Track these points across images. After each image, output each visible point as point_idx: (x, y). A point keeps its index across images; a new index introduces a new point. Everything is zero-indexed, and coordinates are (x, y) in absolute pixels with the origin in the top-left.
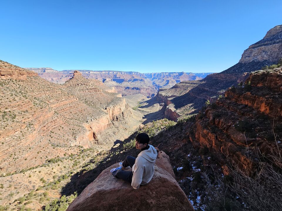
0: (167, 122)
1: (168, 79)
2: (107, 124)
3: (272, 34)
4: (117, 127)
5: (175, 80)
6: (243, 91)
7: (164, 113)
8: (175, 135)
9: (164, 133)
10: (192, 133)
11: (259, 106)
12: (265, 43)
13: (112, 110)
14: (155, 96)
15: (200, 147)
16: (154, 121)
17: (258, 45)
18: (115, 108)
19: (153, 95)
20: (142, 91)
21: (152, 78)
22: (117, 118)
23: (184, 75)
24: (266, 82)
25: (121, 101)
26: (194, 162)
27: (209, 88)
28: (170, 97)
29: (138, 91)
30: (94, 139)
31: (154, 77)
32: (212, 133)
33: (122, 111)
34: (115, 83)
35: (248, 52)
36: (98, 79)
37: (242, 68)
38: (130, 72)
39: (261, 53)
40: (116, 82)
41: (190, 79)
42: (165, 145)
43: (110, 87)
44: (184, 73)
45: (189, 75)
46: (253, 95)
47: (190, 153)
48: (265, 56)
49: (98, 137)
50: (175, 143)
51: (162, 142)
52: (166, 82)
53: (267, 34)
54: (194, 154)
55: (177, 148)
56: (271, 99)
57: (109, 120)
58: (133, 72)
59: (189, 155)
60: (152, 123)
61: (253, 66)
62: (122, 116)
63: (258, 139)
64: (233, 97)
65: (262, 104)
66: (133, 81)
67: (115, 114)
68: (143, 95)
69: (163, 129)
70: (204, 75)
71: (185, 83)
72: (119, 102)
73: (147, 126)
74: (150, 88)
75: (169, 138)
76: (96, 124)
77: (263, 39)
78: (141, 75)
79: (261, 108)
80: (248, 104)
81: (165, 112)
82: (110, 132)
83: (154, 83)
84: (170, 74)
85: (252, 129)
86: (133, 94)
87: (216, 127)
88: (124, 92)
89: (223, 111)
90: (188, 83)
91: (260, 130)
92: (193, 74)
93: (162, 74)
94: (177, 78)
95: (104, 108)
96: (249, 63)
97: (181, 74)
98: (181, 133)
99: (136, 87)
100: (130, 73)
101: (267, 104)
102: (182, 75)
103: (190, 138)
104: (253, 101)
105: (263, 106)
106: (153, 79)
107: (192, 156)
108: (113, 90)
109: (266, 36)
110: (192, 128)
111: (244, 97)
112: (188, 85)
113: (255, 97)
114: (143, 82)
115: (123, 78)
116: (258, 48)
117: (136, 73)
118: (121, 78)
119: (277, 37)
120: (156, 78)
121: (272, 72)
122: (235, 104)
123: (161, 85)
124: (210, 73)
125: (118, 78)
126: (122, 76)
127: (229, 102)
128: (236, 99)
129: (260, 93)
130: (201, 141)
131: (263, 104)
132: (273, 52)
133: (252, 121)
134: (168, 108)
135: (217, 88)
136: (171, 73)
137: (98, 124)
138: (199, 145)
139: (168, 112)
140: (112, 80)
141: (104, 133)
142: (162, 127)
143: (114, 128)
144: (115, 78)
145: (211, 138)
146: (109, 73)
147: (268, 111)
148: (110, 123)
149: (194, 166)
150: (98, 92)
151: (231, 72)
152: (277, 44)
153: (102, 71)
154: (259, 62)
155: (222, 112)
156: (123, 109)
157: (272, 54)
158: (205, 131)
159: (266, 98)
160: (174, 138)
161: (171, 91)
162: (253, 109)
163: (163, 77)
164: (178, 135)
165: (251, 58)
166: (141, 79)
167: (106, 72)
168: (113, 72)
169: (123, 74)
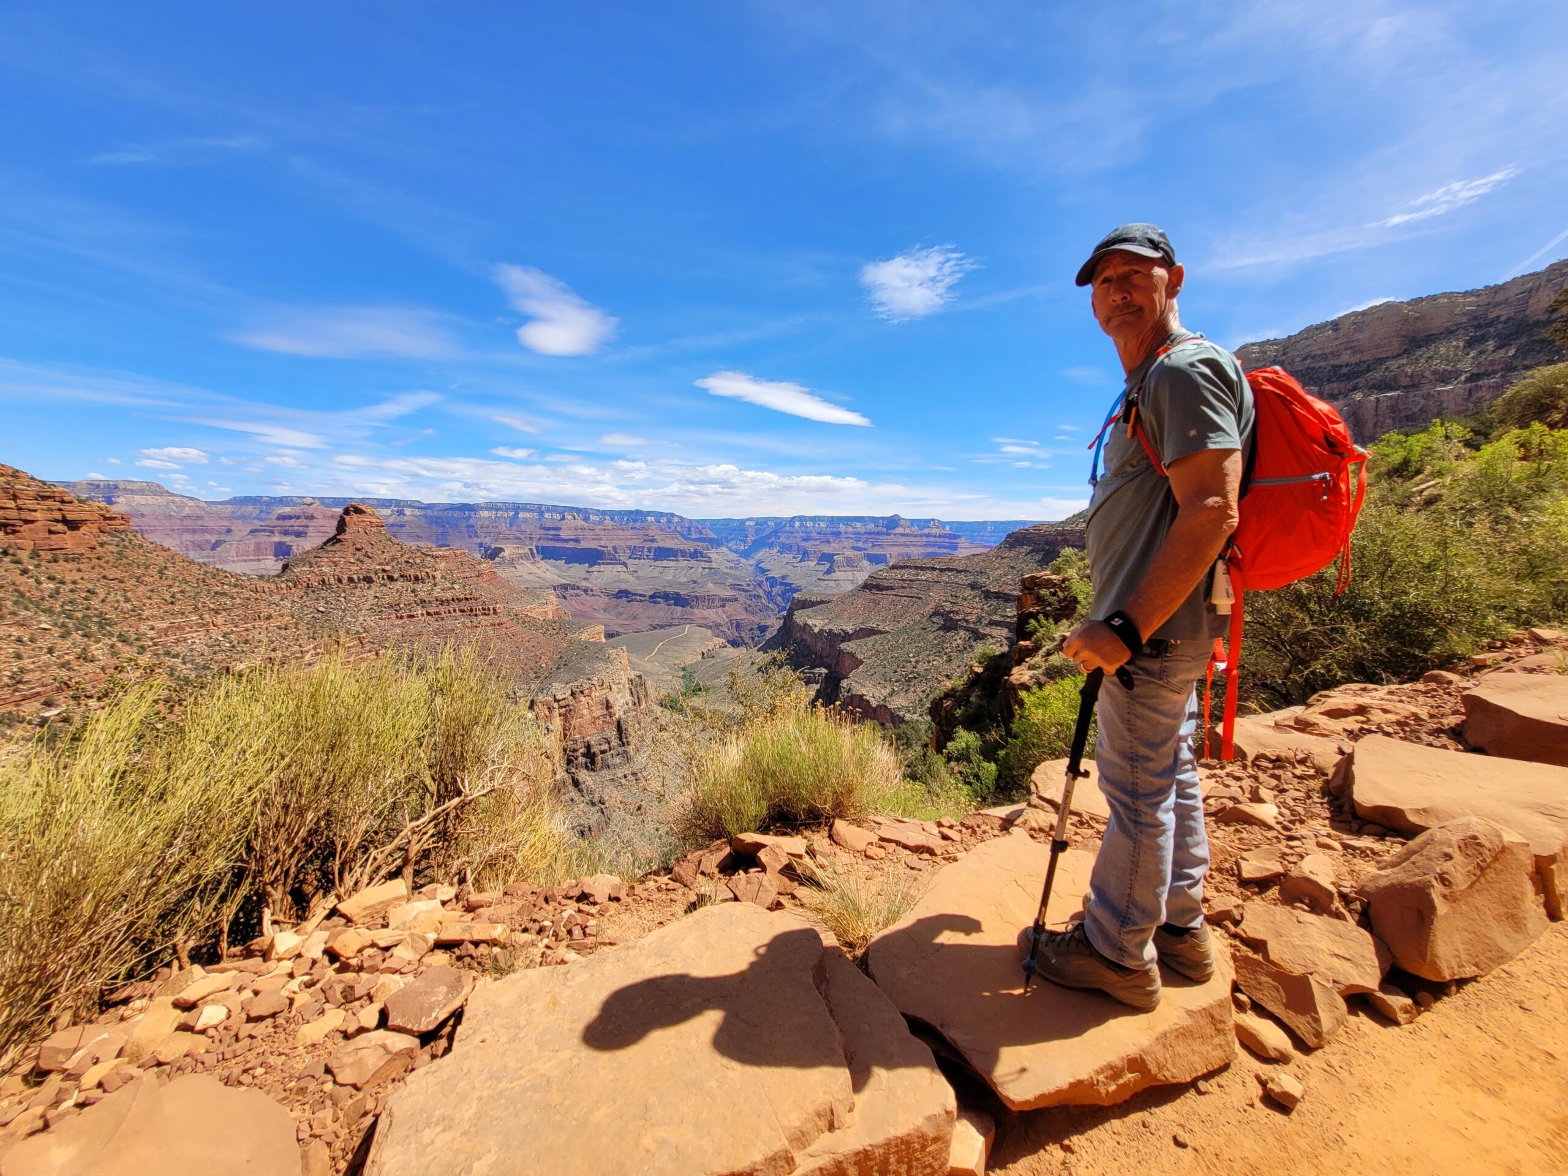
1: (826, 551)
4: (596, 800)
5: (860, 555)
13: (563, 710)
18: (583, 699)
19: (762, 629)
20: (700, 610)
21: (750, 544)
22: (590, 755)
25: (610, 662)
28: (851, 637)
29: (679, 610)
31: (757, 538)
33: (617, 712)
34: (550, 571)
41: (932, 550)
43: (535, 592)
44: (903, 523)
45: (926, 531)
52: (818, 563)
58: (649, 513)
62: (615, 742)
66: (651, 560)
67: (576, 735)
68: (709, 632)
71: (916, 568)
74: (741, 597)
78: (689, 529)
83: (759, 570)
84: (836, 526)
86: (654, 628)
90: (928, 569)
93: (797, 524)
94: (872, 546)
97: (889, 524)
99: (668, 590)
100: (635, 520)
102: (893, 532)
106: (752, 549)
108: (550, 607)
112: (929, 575)
114: (703, 564)
115: (593, 545)
117: (664, 520)
120: (770, 546)
125: (570, 545)
126: (589, 535)
136: (840, 519)
140: (533, 554)
143: (581, 807)
144: (551, 544)
148: (558, 777)
150: (481, 617)
153: (473, 508)
156: (621, 701)
161: (850, 610)
163: (805, 540)
166: (692, 550)
167: (500, 509)
168: (541, 513)
169: (594, 523)
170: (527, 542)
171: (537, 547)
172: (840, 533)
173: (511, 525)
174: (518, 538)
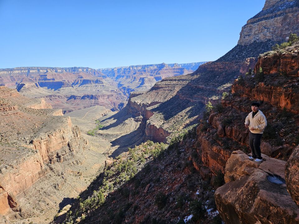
0: (152, 147)
1: (142, 77)
2: (37, 172)
3: (271, 4)
4: (60, 174)
5: (153, 77)
6: (254, 82)
7: (144, 132)
8: (169, 165)
9: (151, 165)
10: (196, 156)
11: (278, 100)
12: (265, 16)
13: (45, 142)
14: (124, 106)
15: (212, 175)
16: (130, 149)
17: (257, 19)
18: (53, 137)
19: (122, 105)
20: (101, 100)
21: (116, 76)
22: (58, 157)
23: (165, 68)
24: (281, 67)
25: (63, 123)
26: (208, 201)
27: (205, 85)
28: (150, 105)
29: (93, 101)
30: (11, 210)
31: (118, 74)
32: (224, 149)
33: (68, 140)
34: (44, 91)
35: (247, 29)
36: (6, 86)
37: (243, 53)
38: (73, 68)
39: (262, 29)
40: (48, 88)
41: (175, 74)
42: (157, 184)
43: (36, 99)
44: (166, 65)
45: (173, 67)
46: (268, 86)
47: (199, 188)
48: (268, 34)
49: (21, 202)
50: (173, 178)
51: (151, 180)
52: (139, 81)
53: (265, 5)
54: (205, 188)
55: (177, 185)
56: (290, 89)
57: (42, 164)
58: (79, 68)
59: (197, 193)
60: (128, 153)
61: (256, 48)
62: (68, 151)
63: (285, 146)
64: (243, 93)
65: (280, 97)
66: (82, 84)
67: (52, 150)
68: (104, 108)
69: (148, 159)
70: (194, 66)
71: (170, 80)
72: (60, 124)
73: (119, 160)
74: (115, 94)
75: (162, 171)
76: (12, 177)
77: (262, 11)
78: (95, 73)
79: (281, 102)
80: (263, 99)
81: (146, 130)
82: (47, 186)
83: (120, 85)
84: (144, 68)
85: (276, 134)
86: (85, 107)
87: (228, 139)
88: (66, 105)
89: (234, 114)
90: (174, 80)
91: (286, 134)
92: (179, 65)
93: (131, 68)
94: (156, 74)
95: (28, 141)
96: (251, 45)
97: (161, 66)
98: (179, 160)
99: (88, 94)
100: (74, 71)
101: (288, 96)
102: (163, 69)
103: (194, 164)
104: (270, 94)
105: (283, 100)
106: (117, 78)
107: (203, 193)
108: (43, 104)
109: (265, 6)
110: (194, 149)
111: (257, 91)
112: (174, 82)
113: (271, 88)
114: (100, 84)
115: (60, 80)
116: (258, 23)
117: (85, 70)
118: (56, 80)
119: (277, 8)
120: (123, 76)
121: (284, 53)
122: (247, 102)
123: (133, 86)
124: (202, 63)
125: (51, 81)
126: (58, 77)
127: (238, 100)
128: (247, 95)
129: (276, 83)
130: (211, 166)
131: (283, 97)
132: (275, 28)
133: (273, 122)
134: (150, 123)
135: (216, 83)
136: (145, 66)
137: (16, 177)
138: (210, 173)
139: (150, 129)
140: (37, 86)
141: (34, 191)
142: (147, 156)
143: (54, 177)
144: (43, 81)
145: (225, 158)
146: (29, 71)
147: (289, 106)
148: (43, 168)
149: (208, 208)
150: (8, 112)
151: (230, 59)
152: (279, 18)
153: (12, 70)
154: (262, 43)
155: (234, 116)
156: (69, 136)
157: (275, 31)
158: (214, 148)
159: (285, 88)
160: (170, 169)
161: (149, 96)
162: (272, 106)
163: (134, 74)
164: (175, 164)
165: (252, 37)
166: (96, 80)
167: (23, 70)
168: (39, 70)
169: (59, 73)
170: (34, 81)
171: (39, 83)
172: (146, 70)
173: (28, 75)
174: (30, 80)
